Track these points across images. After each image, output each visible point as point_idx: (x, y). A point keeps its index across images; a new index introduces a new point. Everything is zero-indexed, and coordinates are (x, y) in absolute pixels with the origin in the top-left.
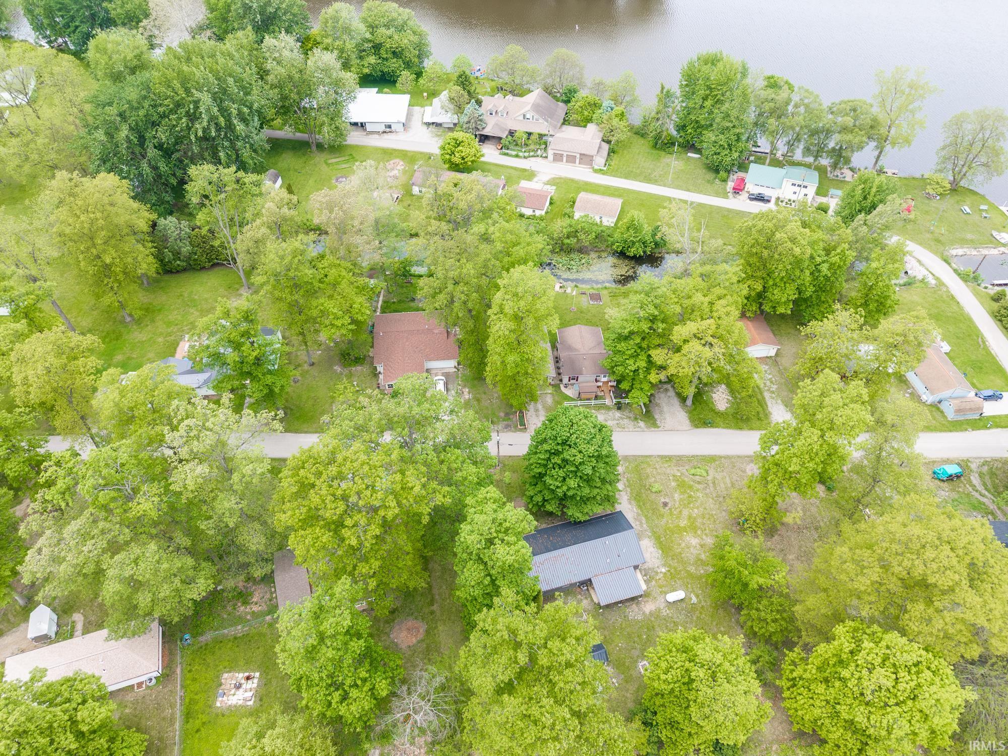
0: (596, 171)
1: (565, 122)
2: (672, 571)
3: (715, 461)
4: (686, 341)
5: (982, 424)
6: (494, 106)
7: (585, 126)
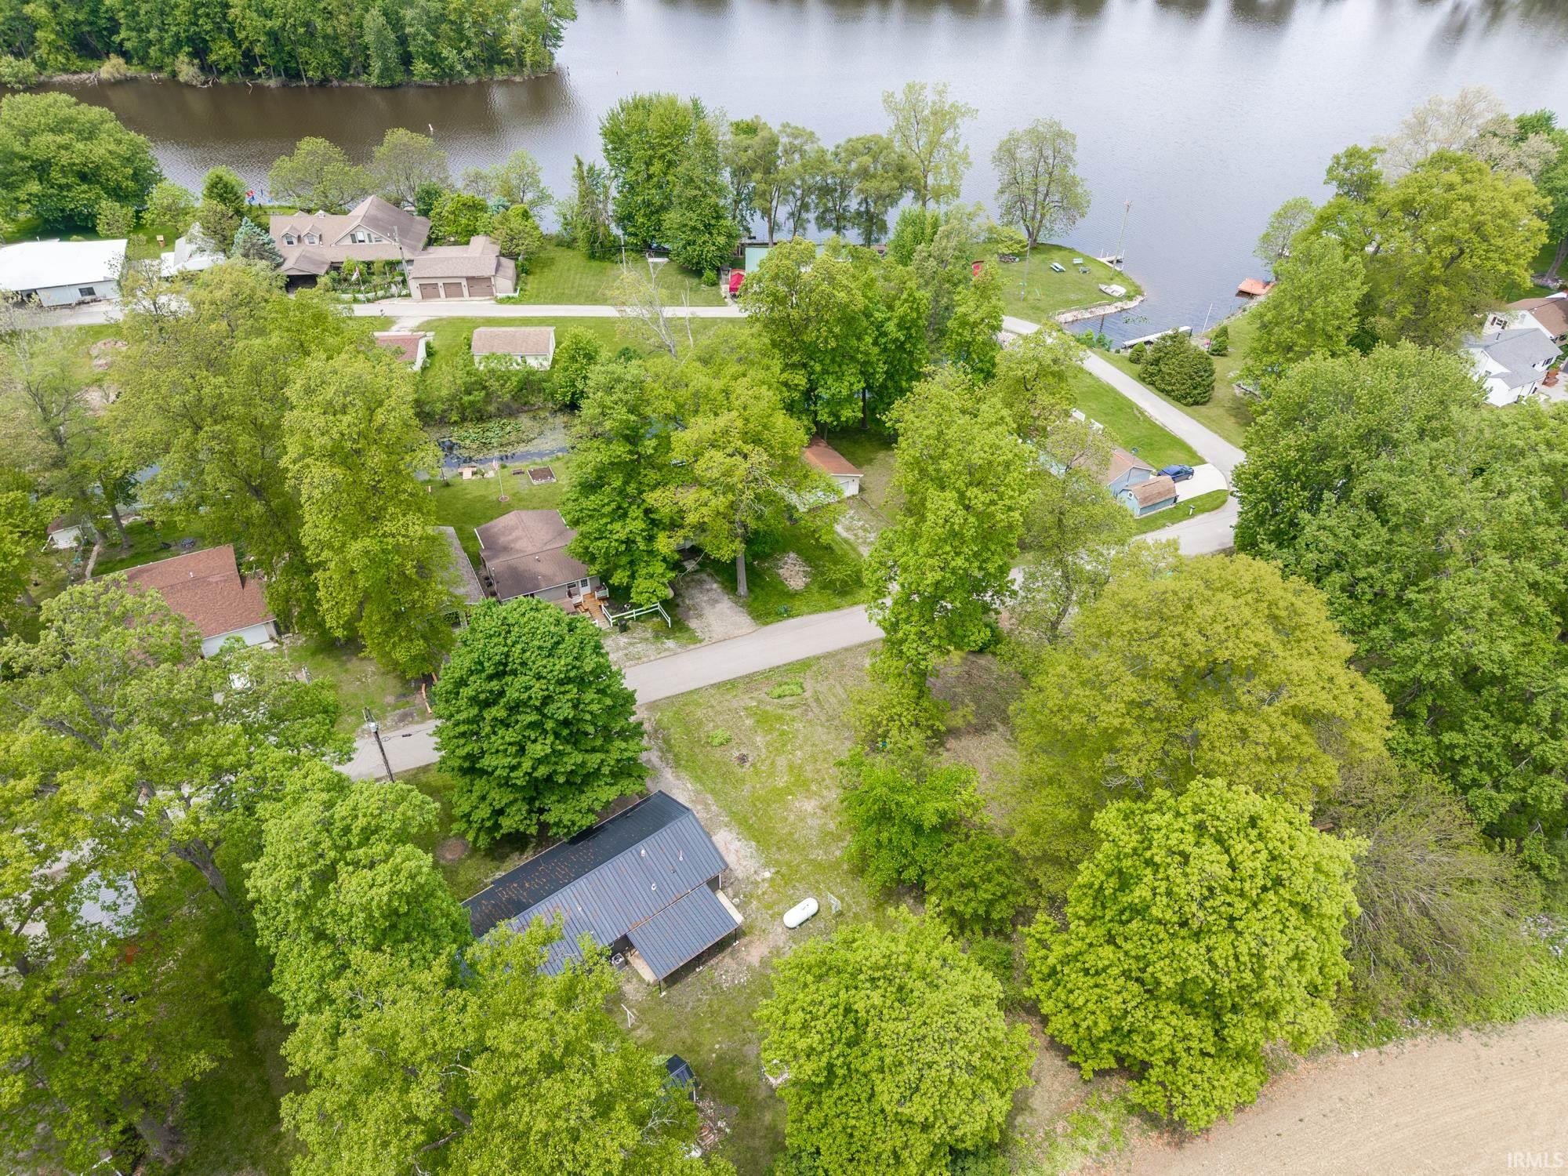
0: (501, 301)
1: (431, 241)
2: (784, 870)
3: (809, 666)
4: (697, 456)
5: (1181, 513)
6: (292, 228)
7: (467, 243)
